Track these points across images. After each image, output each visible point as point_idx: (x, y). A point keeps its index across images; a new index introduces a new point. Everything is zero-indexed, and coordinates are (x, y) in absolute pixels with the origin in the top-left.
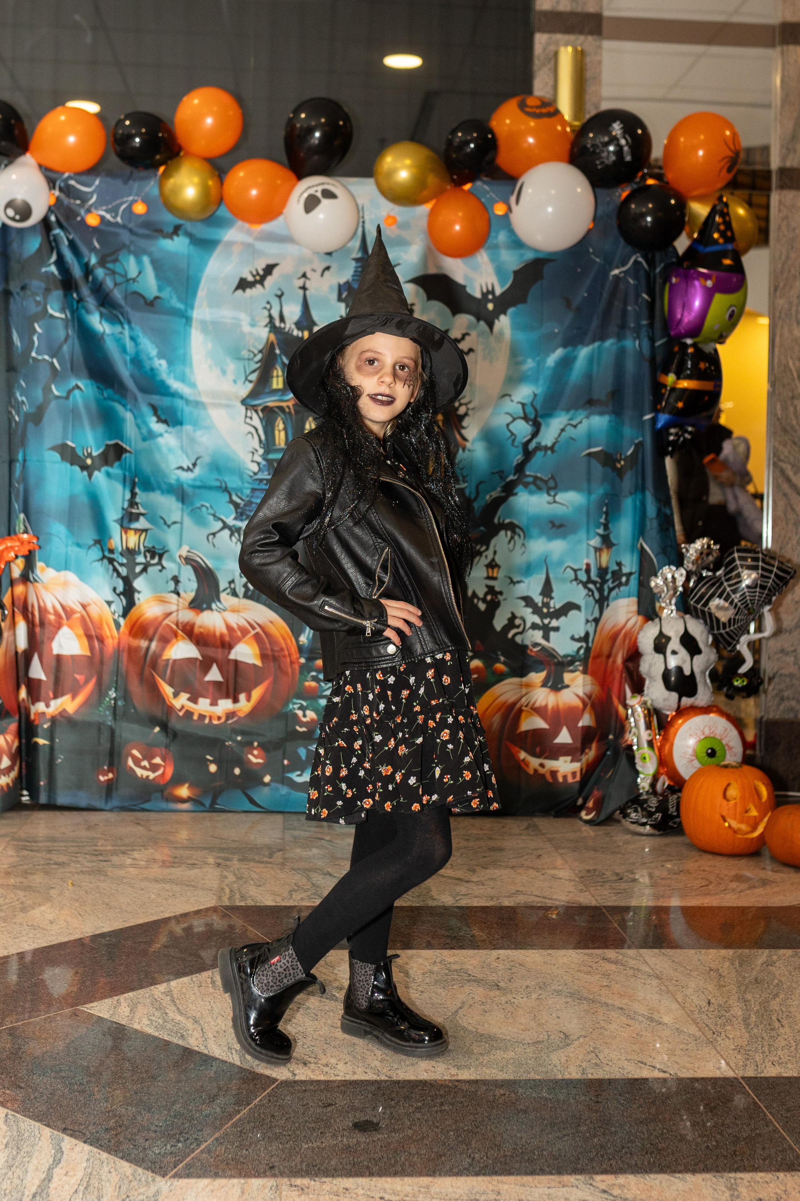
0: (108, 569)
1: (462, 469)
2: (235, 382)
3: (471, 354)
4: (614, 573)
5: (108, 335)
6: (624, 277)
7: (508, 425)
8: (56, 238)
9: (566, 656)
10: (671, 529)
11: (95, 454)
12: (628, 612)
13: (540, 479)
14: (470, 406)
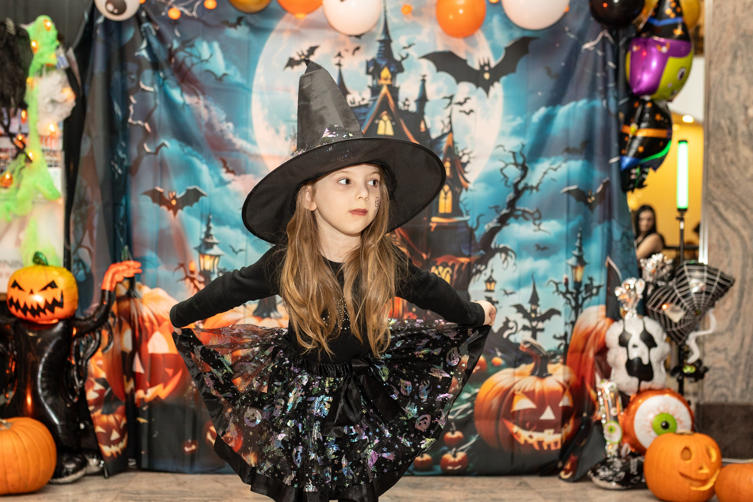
0: (190, 287)
1: (465, 205)
2: (286, 139)
3: (472, 114)
4: (586, 286)
5: (188, 105)
6: (594, 50)
7: (502, 170)
8: (146, 30)
9: (549, 351)
10: (632, 249)
11: (178, 196)
12: (598, 317)
13: (528, 212)
14: (472, 155)
